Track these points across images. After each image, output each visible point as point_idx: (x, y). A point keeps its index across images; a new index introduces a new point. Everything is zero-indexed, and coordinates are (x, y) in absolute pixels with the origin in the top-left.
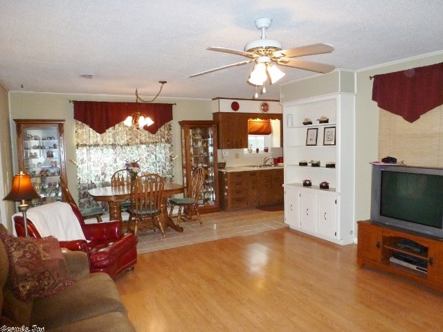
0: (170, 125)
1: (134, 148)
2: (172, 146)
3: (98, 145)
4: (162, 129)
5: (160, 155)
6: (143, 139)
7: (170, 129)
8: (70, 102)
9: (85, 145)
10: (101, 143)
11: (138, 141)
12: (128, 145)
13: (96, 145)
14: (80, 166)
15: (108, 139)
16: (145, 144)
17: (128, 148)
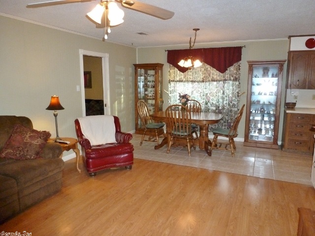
0: (239, 66)
1: (208, 83)
2: (240, 83)
3: (182, 81)
4: (232, 68)
5: (228, 91)
6: (215, 77)
7: (239, 69)
8: (166, 51)
9: (173, 81)
10: (184, 80)
11: (210, 79)
12: (203, 82)
13: (180, 81)
14: (170, 95)
15: (189, 77)
16: (216, 81)
17: (203, 84)
